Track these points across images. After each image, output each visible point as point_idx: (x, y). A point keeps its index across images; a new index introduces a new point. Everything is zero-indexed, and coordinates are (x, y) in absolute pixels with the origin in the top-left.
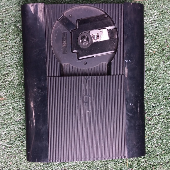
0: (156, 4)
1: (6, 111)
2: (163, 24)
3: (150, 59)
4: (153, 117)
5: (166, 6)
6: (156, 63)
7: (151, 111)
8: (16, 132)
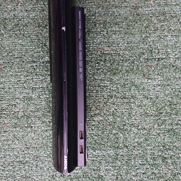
0: (162, 70)
1: (7, 137)
2: (165, 90)
4: (137, 173)
5: (171, 74)
6: (151, 124)
7: (137, 168)
8: (11, 158)
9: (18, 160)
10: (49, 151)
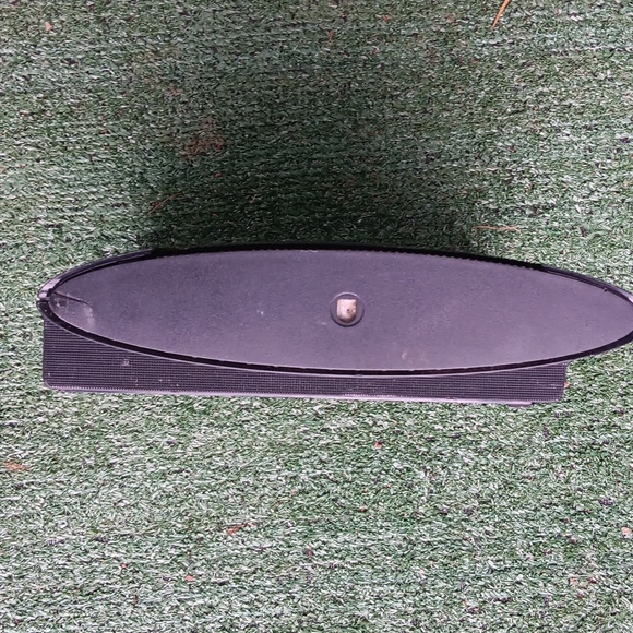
1: (24, 508)
3: (503, 414)
4: (484, 602)
6: (522, 433)
7: (481, 583)
8: (44, 578)
9: (69, 583)
10: (175, 547)
